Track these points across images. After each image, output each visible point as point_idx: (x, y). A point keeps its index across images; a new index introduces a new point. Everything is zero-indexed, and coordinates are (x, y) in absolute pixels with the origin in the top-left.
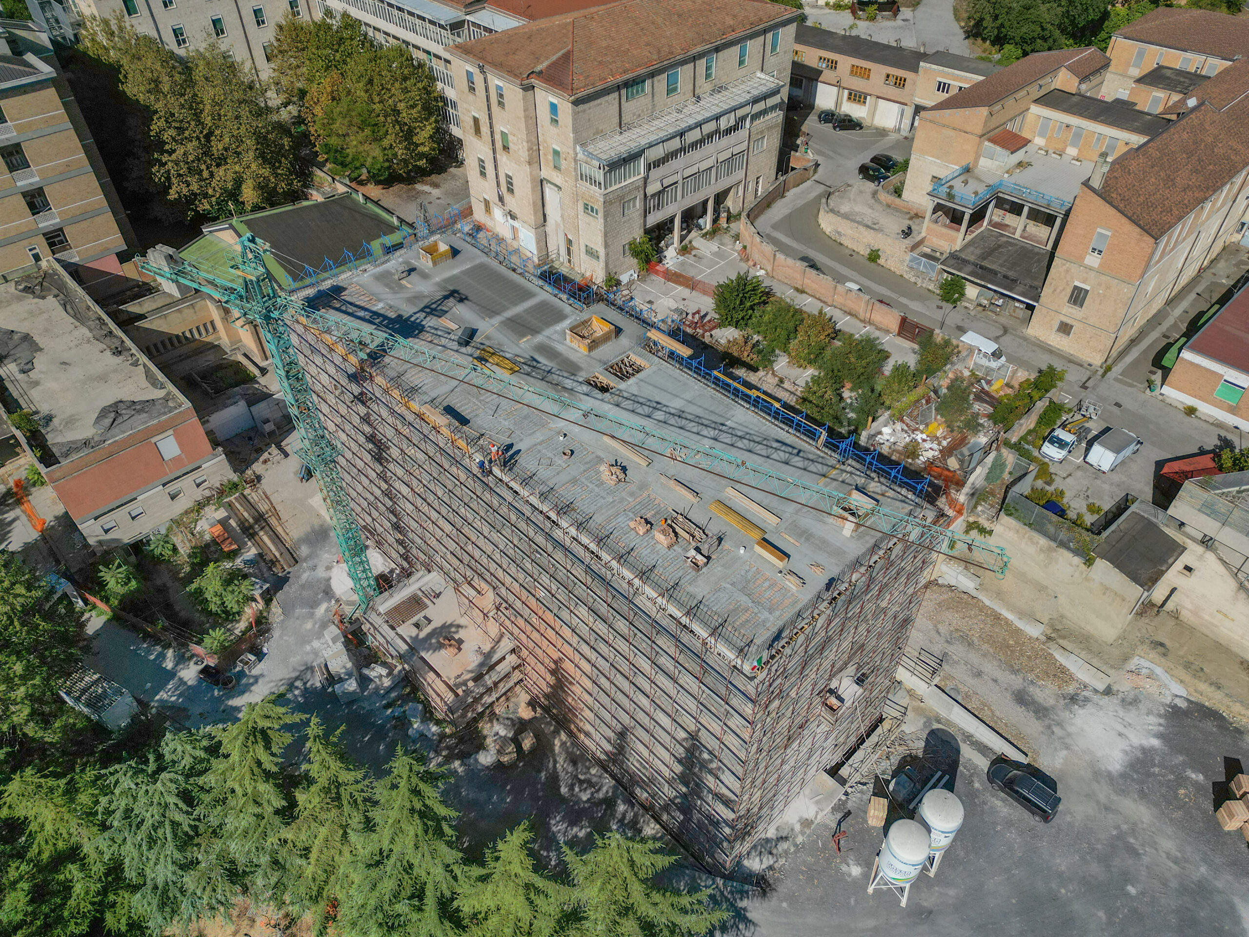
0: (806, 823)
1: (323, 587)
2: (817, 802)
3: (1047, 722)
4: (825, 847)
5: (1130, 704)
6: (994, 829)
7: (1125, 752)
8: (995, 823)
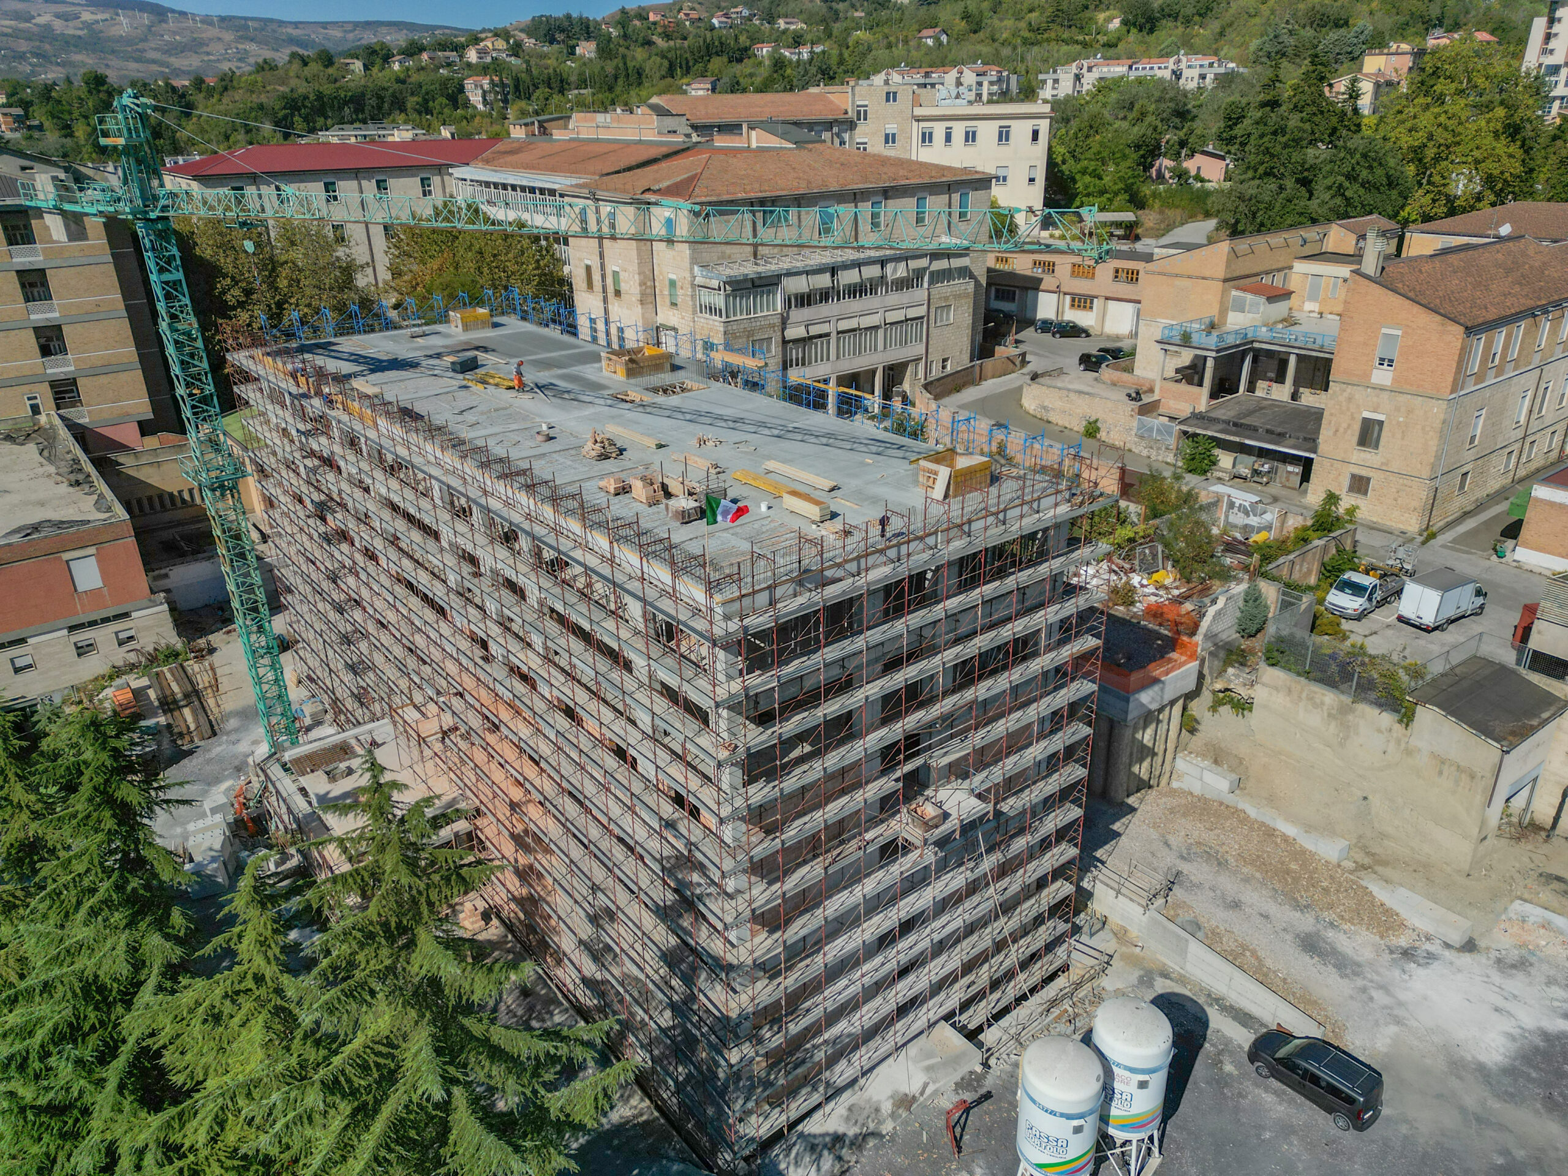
0: (905, 1102)
1: (237, 763)
2: (929, 1069)
3: (1360, 982)
4: (933, 1144)
5: (1513, 966)
6: (1258, 1136)
7: (1512, 1038)
8: (1260, 1128)
